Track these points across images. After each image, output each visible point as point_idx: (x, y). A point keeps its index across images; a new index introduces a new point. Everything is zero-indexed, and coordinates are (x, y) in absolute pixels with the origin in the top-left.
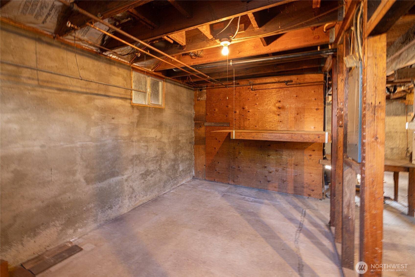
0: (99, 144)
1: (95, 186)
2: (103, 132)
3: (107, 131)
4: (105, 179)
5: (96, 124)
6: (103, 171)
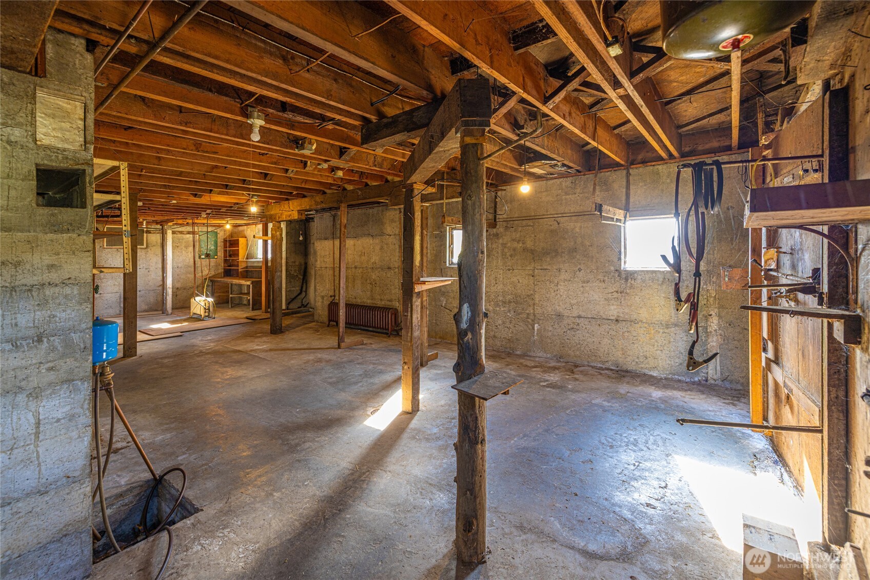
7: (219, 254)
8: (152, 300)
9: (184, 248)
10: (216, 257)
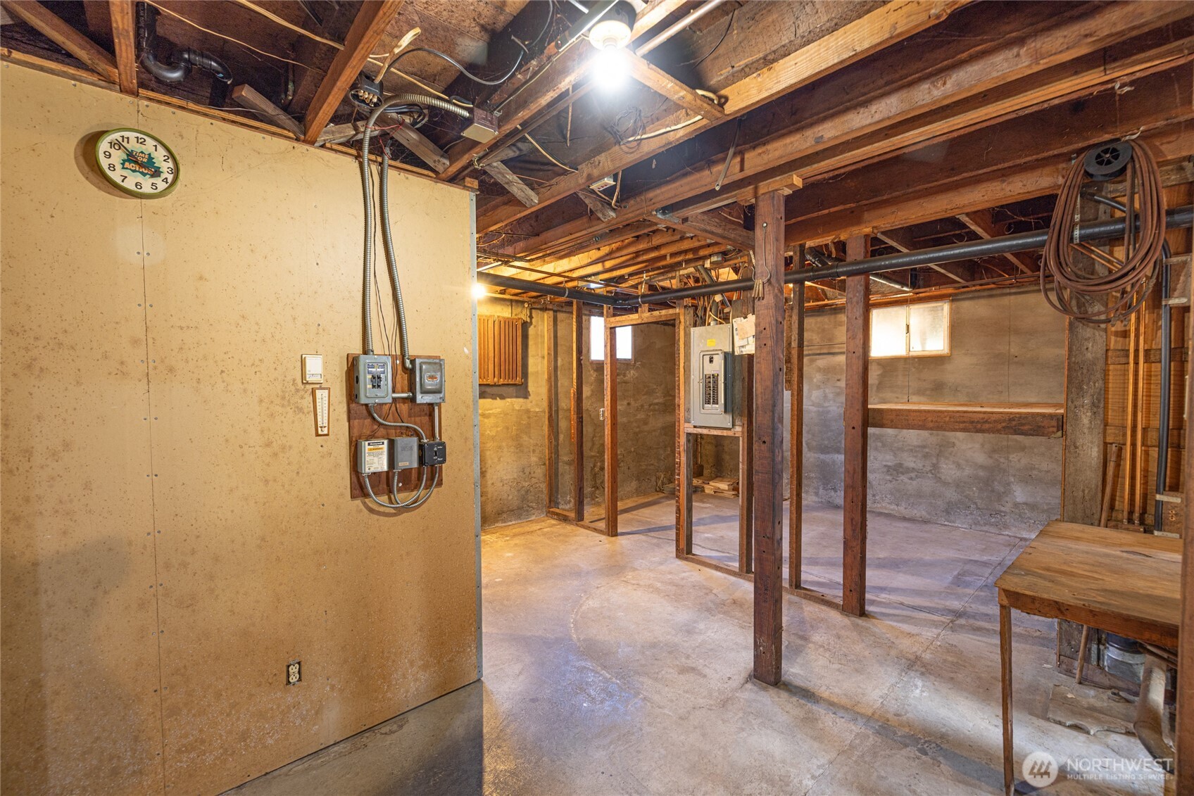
0: (821, 409)
1: (816, 455)
2: (825, 397)
3: (831, 396)
4: (828, 453)
5: (818, 387)
6: (826, 442)
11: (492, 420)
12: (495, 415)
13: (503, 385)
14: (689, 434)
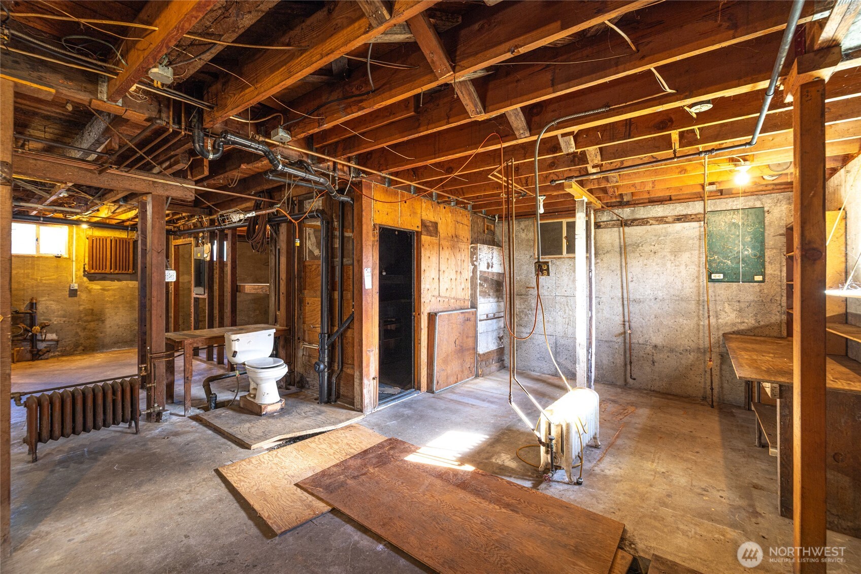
7: (769, 270)
8: (604, 362)
9: (669, 256)
10: (759, 278)
11: (111, 293)
12: (114, 290)
13: (117, 274)
14: (194, 298)
